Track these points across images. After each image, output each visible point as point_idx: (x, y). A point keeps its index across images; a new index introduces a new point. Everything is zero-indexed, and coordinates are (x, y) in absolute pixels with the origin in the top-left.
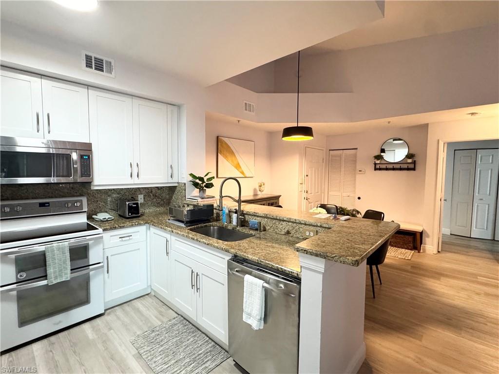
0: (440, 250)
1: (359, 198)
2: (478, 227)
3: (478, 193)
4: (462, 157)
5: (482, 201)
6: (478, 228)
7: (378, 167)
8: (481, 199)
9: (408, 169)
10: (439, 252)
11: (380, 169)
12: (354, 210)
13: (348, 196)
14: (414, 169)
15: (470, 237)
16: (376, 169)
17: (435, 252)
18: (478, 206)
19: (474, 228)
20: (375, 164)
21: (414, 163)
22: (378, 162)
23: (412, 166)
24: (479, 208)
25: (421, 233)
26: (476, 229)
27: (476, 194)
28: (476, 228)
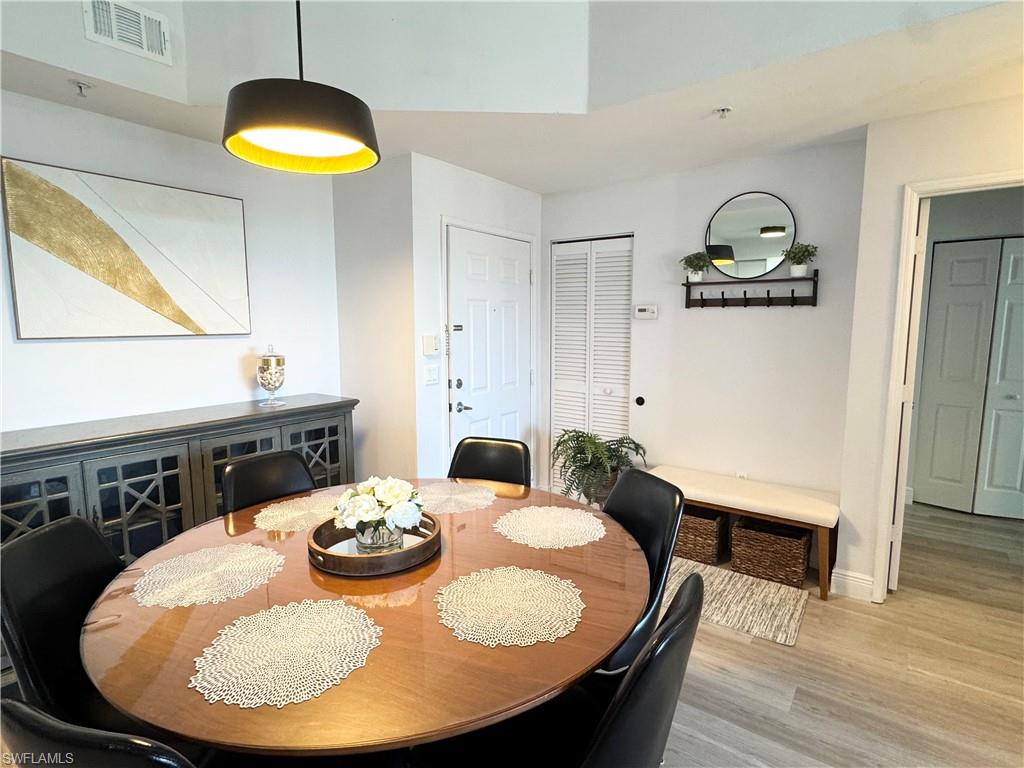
0: (894, 586)
1: (640, 401)
2: (994, 483)
3: (1003, 376)
4: (955, 264)
5: (1010, 402)
6: (997, 487)
7: (696, 294)
8: (1011, 397)
9: (793, 301)
10: (889, 591)
11: (704, 303)
12: (621, 442)
13: (609, 395)
14: (812, 301)
15: (973, 514)
16: (690, 303)
17: (880, 595)
18: (998, 417)
19: (983, 485)
20: (689, 286)
21: (814, 278)
22: (696, 277)
23: (804, 290)
24: (1002, 423)
25: (834, 533)
26: (991, 490)
27: (996, 380)
28: (990, 484)
